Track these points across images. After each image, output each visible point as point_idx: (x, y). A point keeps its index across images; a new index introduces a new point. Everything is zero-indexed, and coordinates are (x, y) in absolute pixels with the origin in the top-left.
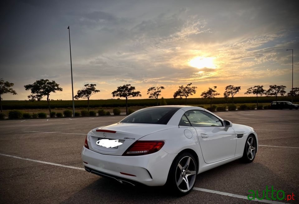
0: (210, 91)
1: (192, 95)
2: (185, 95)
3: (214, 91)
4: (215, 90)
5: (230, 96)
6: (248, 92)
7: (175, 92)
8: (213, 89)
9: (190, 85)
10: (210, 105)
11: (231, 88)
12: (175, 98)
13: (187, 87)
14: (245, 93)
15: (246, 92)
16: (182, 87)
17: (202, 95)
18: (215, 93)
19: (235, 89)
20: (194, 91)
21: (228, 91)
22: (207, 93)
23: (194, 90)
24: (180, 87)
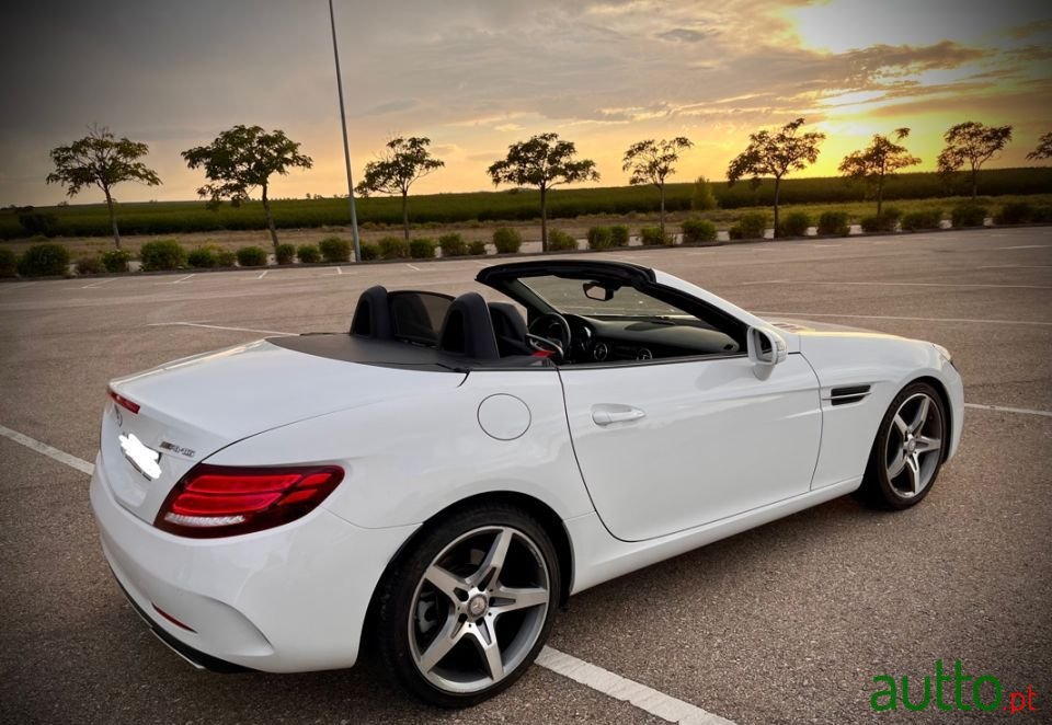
0: (880, 150)
1: (802, 166)
2: (774, 170)
3: (896, 149)
4: (900, 144)
5: (967, 166)
6: (1041, 149)
7: (735, 156)
8: (893, 140)
9: (794, 126)
10: (875, 204)
11: (972, 135)
12: (731, 183)
13: (782, 138)
14: (1032, 155)
15: (1033, 151)
16: (761, 137)
17: (844, 167)
18: (901, 155)
19: (989, 139)
20: (811, 153)
21: (959, 147)
22: (868, 158)
23: (811, 149)
24: (753, 137)
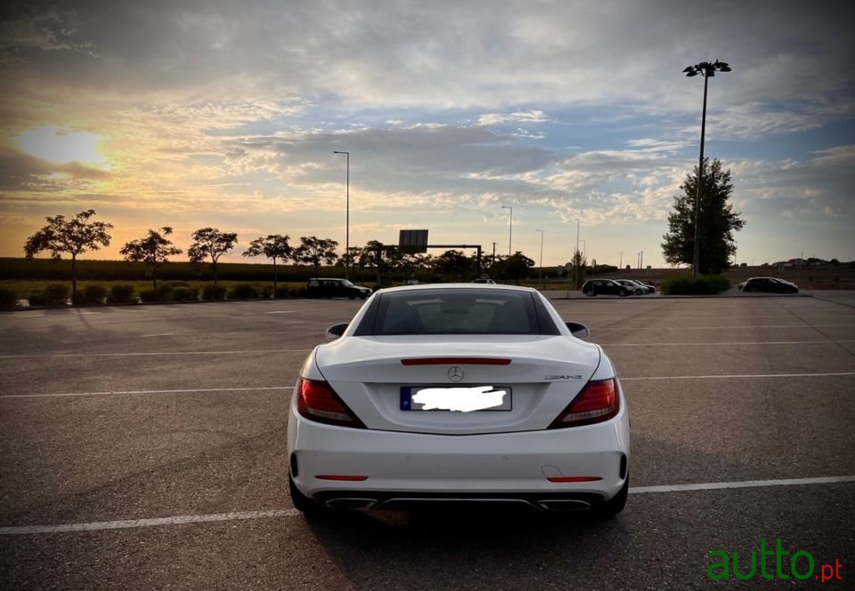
0: (153, 242)
1: (96, 248)
2: (71, 248)
3: (164, 242)
4: (167, 238)
5: (208, 259)
6: (251, 250)
7: (33, 234)
8: (162, 234)
9: (86, 215)
10: (152, 282)
11: (211, 237)
12: (29, 257)
13: (75, 223)
14: (245, 254)
15: (247, 251)
16: (59, 220)
17: (124, 252)
18: (169, 246)
19: (221, 240)
20: (105, 240)
21: (201, 245)
22: (144, 246)
23: (102, 236)
24: (49, 219)
